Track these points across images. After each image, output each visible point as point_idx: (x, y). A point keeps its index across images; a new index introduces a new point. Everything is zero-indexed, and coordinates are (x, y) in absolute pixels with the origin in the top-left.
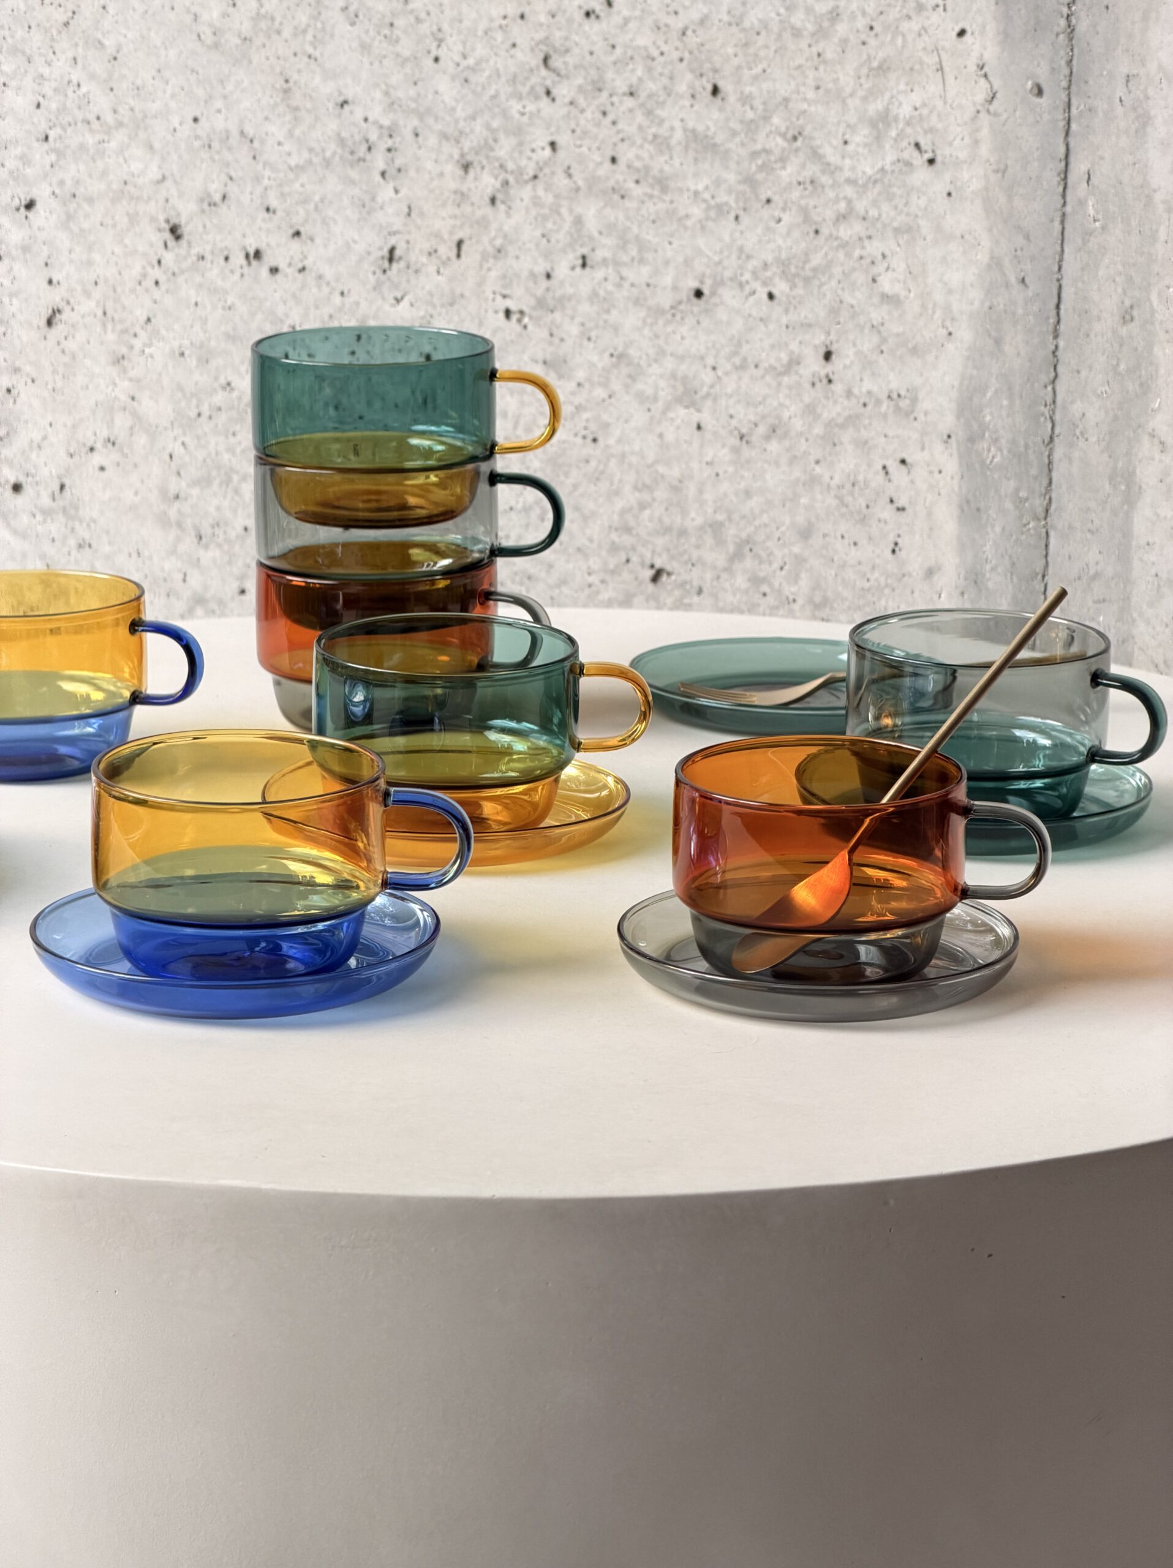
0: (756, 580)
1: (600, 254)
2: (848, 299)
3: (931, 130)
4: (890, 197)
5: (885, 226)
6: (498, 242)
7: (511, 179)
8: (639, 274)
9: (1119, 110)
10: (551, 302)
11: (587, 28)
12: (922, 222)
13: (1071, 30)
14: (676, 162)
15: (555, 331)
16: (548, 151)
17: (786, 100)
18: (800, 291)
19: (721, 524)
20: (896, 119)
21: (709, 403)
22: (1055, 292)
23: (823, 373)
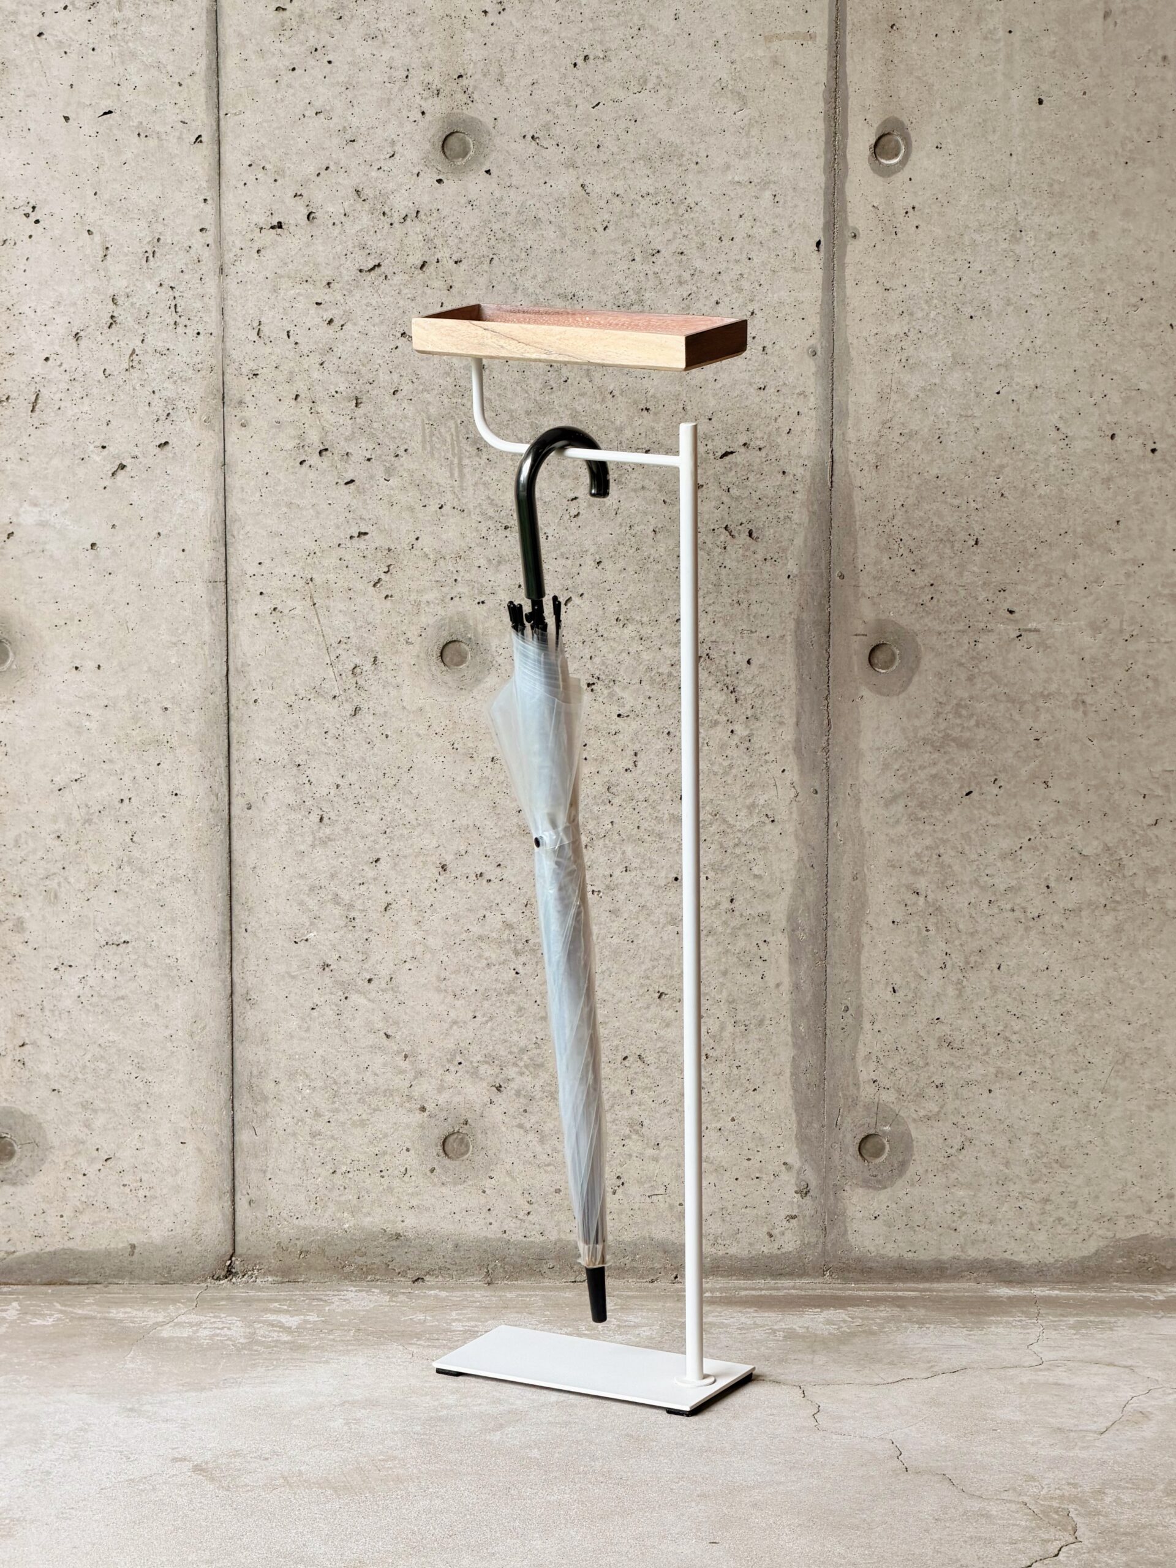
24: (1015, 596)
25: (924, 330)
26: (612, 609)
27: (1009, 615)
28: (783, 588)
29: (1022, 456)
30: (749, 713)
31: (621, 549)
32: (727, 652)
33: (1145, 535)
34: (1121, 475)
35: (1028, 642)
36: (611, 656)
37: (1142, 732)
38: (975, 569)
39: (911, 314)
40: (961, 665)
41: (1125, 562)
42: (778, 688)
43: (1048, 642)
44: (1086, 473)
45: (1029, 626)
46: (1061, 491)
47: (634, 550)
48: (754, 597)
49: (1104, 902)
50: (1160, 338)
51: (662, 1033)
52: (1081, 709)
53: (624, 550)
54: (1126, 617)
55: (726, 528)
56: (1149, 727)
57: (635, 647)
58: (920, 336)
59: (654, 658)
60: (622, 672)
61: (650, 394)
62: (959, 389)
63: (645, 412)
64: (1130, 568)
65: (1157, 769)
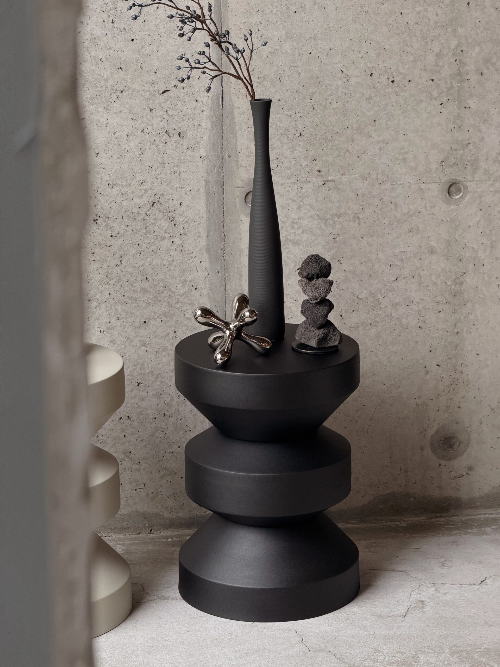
0: (162, 382)
1: (122, 316)
2: (179, 319)
3: (196, 282)
4: (187, 297)
5: (186, 303)
6: (98, 317)
7: (100, 303)
8: (132, 319)
9: (236, 274)
10: (111, 328)
11: (116, 268)
12: (194, 302)
13: (224, 260)
14: (139, 294)
15: (112, 334)
16: (108, 296)
17: (163, 279)
18: (168, 319)
19: (153, 371)
20: (188, 281)
21: (149, 345)
22: (224, 313)
23: (174, 336)
24: (321, 163)
25: (270, 20)
26: (105, 179)
27: (318, 173)
28: (199, 164)
29: (324, 87)
30: (182, 232)
31: (110, 146)
32: (169, 199)
33: (389, 127)
34: (376, 96)
35: (328, 187)
36: (106, 204)
37: (389, 232)
38: (300, 149)
39: (263, 11)
40: (294, 201)
41: (379, 142)
42: (197, 218)
43: (340, 187)
44: (357, 95)
45: (329, 179)
46: (344, 105)
47: (116, 146)
48: (182, 169)
49: (370, 322)
50: (395, 20)
51: (140, 404)
52: (357, 221)
53: (111, 146)
54: (380, 171)
55: (166, 132)
56: (392, 229)
57: (119, 199)
58: (268, 23)
59: (130, 204)
60: (112, 213)
61: (122, 60)
62: (290, 51)
63: (120, 70)
64: (381, 145)
65: (397, 251)
